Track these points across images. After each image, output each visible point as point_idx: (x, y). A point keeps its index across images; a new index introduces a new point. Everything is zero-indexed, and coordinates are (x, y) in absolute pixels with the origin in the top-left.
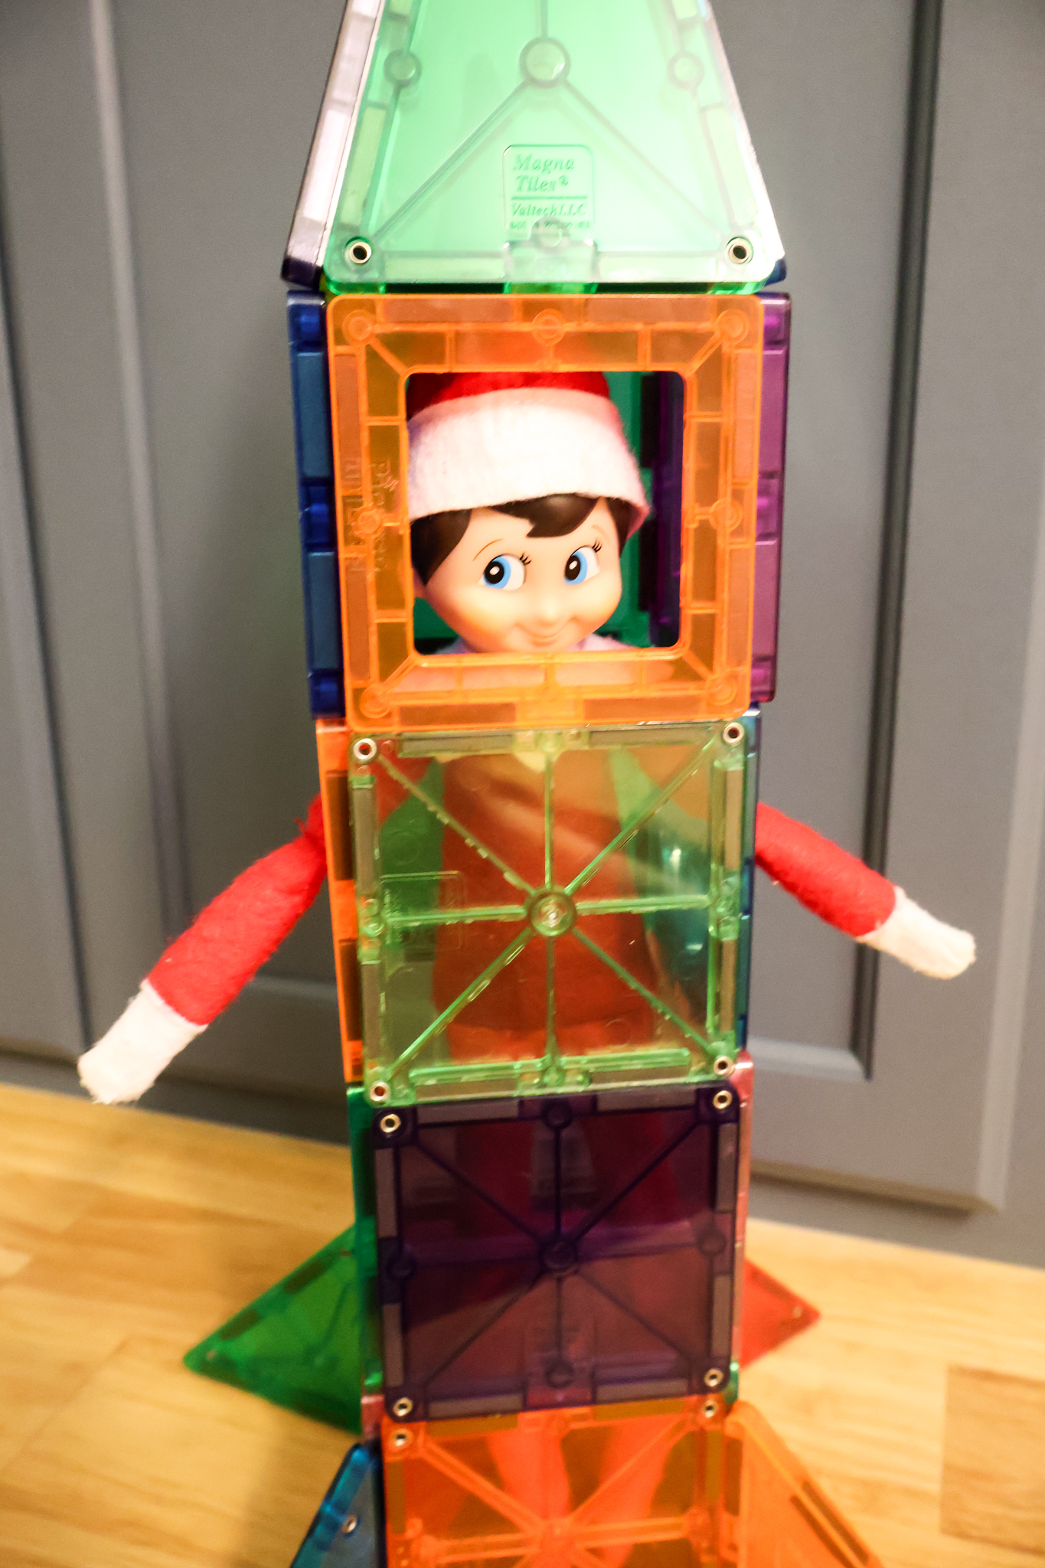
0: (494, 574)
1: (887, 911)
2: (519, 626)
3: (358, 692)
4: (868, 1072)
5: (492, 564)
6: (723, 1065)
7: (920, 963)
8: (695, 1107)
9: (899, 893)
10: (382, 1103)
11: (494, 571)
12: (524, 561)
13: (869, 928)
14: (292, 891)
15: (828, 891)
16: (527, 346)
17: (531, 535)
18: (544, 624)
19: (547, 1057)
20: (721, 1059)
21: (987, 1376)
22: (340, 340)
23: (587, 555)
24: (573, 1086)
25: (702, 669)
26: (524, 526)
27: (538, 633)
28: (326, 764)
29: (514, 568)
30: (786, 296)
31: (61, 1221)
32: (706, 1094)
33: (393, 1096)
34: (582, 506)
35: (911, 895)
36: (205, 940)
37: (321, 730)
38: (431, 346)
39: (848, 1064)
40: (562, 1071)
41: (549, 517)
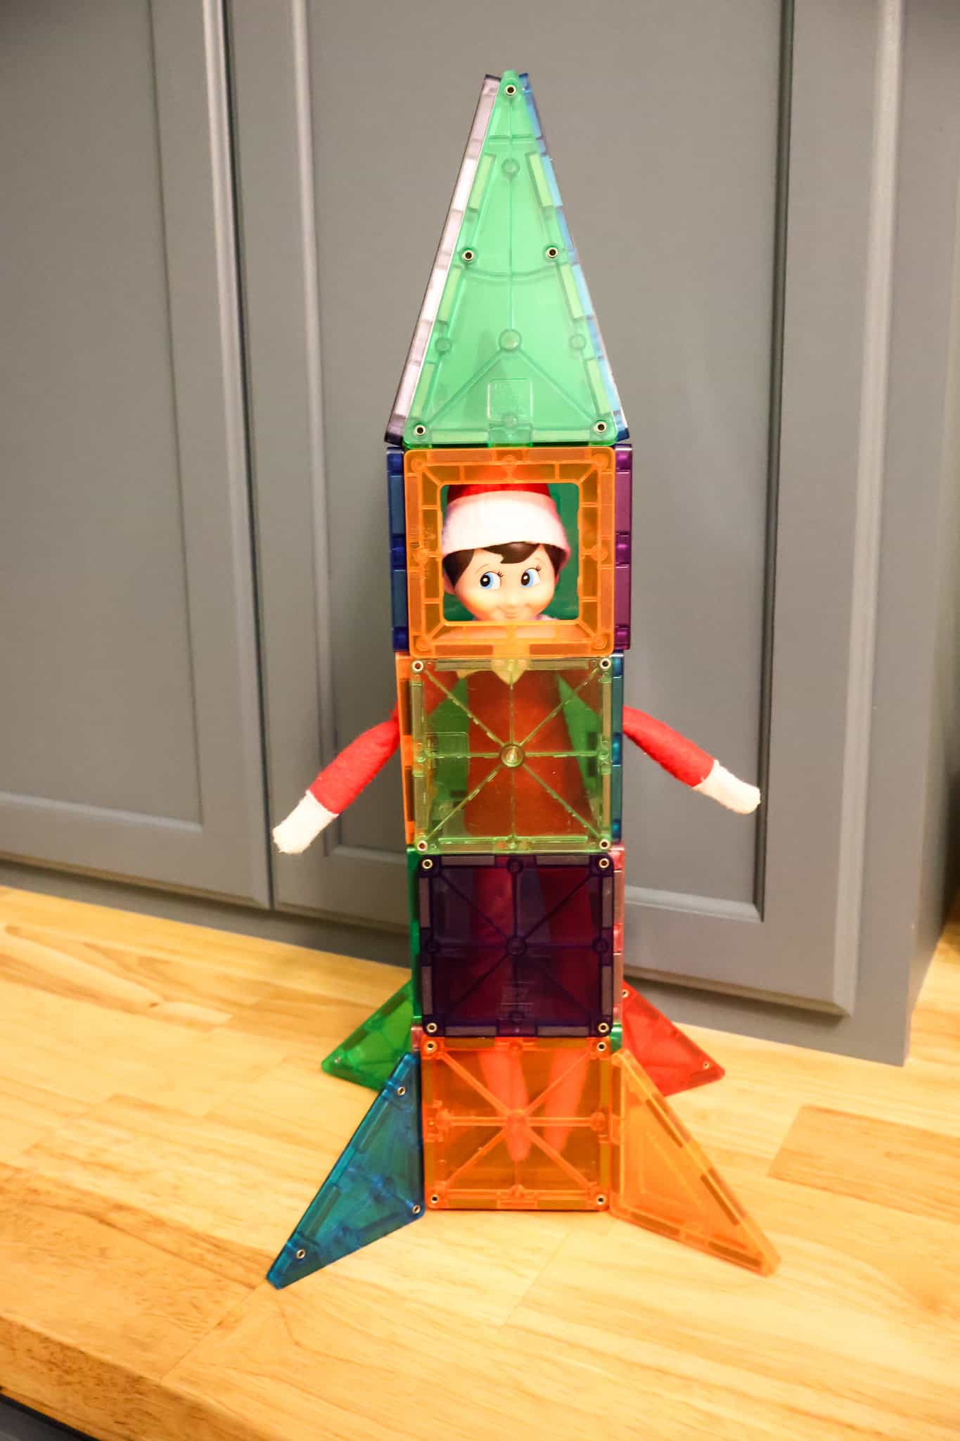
0: (485, 581)
1: (706, 773)
2: (499, 608)
3: (415, 638)
4: (762, 918)
5: (484, 576)
6: (604, 844)
7: (730, 804)
8: (590, 865)
9: (716, 763)
10: (423, 852)
11: (485, 580)
12: (499, 575)
13: (699, 782)
14: (383, 745)
15: (672, 758)
16: (501, 472)
17: (502, 562)
18: (512, 607)
19: (510, 836)
20: (604, 840)
22: (410, 470)
23: (533, 573)
24: (523, 850)
25: (589, 631)
26: (499, 558)
27: (508, 611)
28: (400, 675)
29: (495, 578)
30: (630, 446)
32: (595, 858)
33: (429, 849)
34: (530, 548)
35: (723, 764)
36: (339, 769)
37: (398, 657)
38: (454, 472)
39: (750, 911)
40: (517, 842)
41: (511, 553)
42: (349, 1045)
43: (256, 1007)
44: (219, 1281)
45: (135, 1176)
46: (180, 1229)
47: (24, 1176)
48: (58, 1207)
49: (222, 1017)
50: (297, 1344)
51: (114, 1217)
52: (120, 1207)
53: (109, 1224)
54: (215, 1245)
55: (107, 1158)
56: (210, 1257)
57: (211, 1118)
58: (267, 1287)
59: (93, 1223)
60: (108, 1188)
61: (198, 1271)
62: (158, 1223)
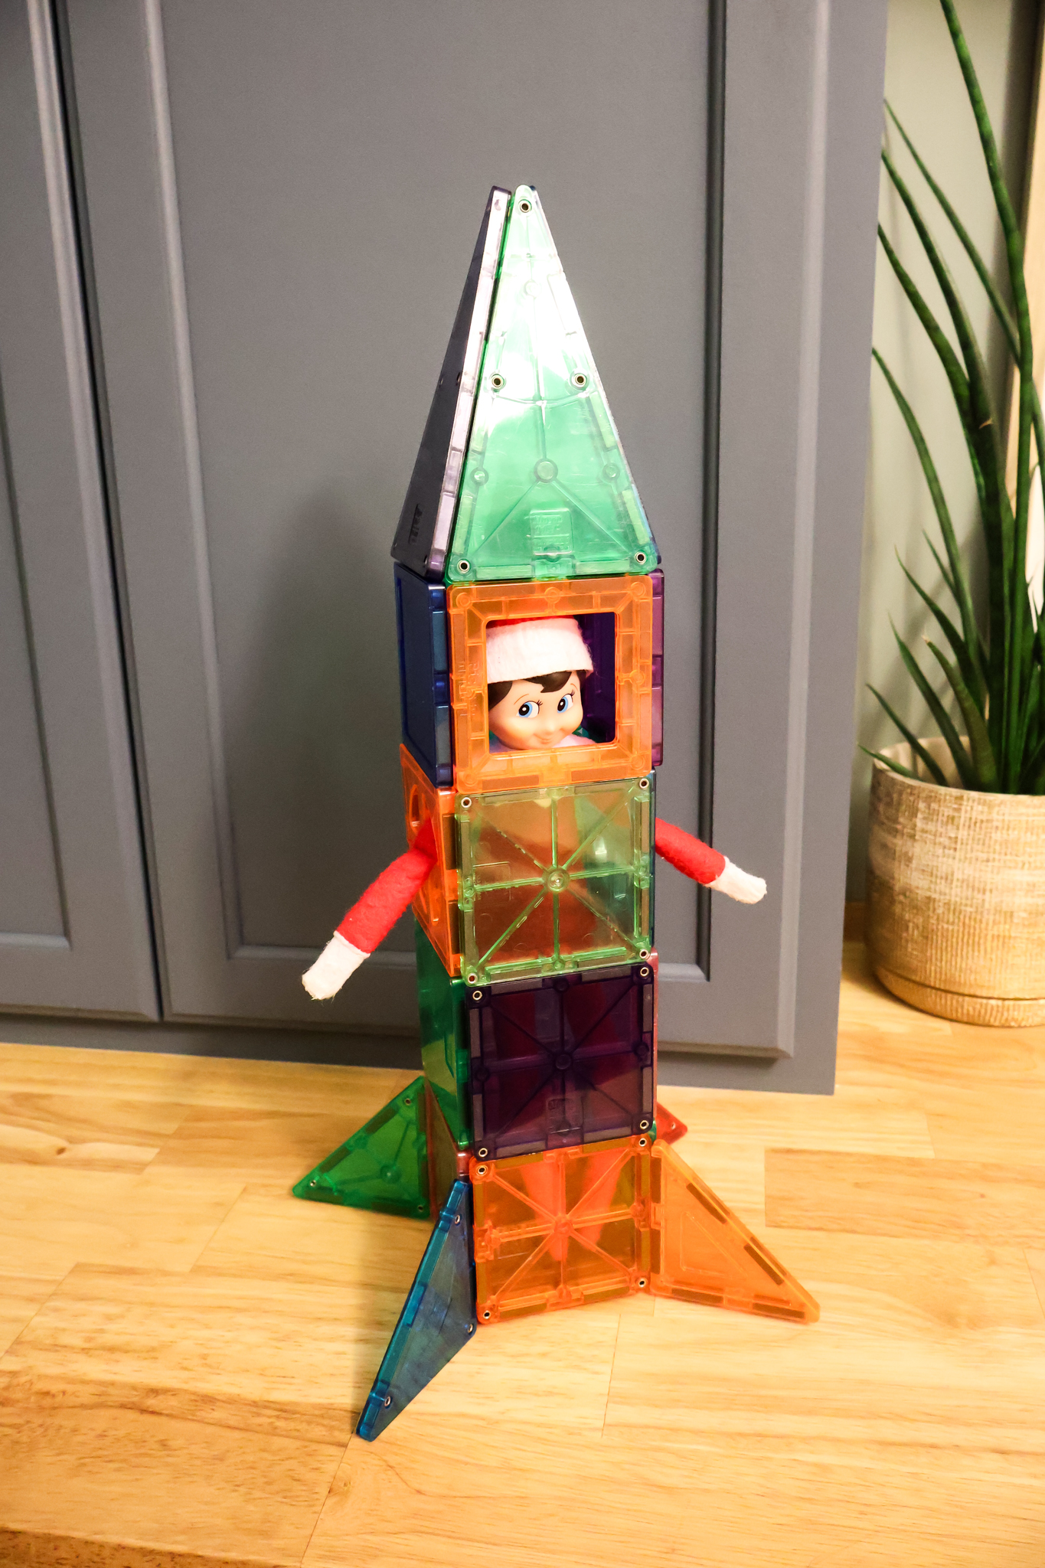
0: (524, 711)
1: (721, 869)
2: (535, 735)
3: (461, 774)
4: (708, 978)
5: (523, 706)
6: (644, 954)
7: (739, 896)
8: (630, 977)
9: (727, 859)
10: (473, 984)
11: (524, 709)
12: (539, 704)
13: (712, 879)
15: (690, 861)
16: (542, 604)
17: (542, 692)
18: (548, 733)
19: (555, 956)
20: (642, 951)
21: (789, 1151)
22: (455, 606)
23: (568, 698)
24: (569, 970)
25: (627, 753)
26: (540, 687)
27: (544, 739)
29: (534, 707)
30: (661, 571)
31: (170, 1127)
32: (636, 968)
33: (478, 980)
34: (567, 675)
35: (732, 861)
36: (369, 906)
37: (442, 794)
38: (496, 607)
39: (696, 972)
40: (563, 962)
41: (550, 682)
42: (326, 1167)
43: (178, 1135)
44: (306, 1447)
45: (151, 1353)
46: (231, 1401)
47: (23, 1379)
48: (83, 1406)
49: (148, 1154)
50: (419, 1492)
51: (152, 1402)
52: (155, 1392)
53: (153, 1413)
54: (281, 1410)
55: (109, 1339)
56: (280, 1424)
57: (198, 1270)
58: (357, 1442)
59: (132, 1415)
60: (130, 1372)
61: (278, 1442)
62: (208, 1400)
